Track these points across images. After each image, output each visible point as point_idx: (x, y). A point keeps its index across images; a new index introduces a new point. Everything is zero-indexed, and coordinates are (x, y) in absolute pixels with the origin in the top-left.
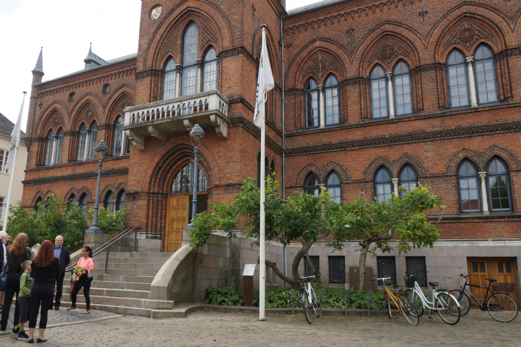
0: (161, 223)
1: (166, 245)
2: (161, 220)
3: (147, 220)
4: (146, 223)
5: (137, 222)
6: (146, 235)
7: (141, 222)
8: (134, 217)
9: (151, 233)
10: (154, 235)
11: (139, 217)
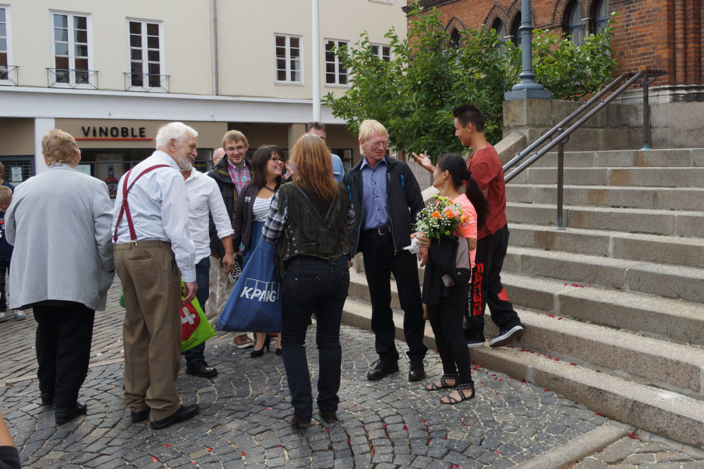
3: (672, 51)
4: (669, 60)
5: (644, 59)
6: (673, 93)
7: (654, 57)
8: (635, 46)
9: (686, 84)
10: (694, 91)
11: (647, 44)
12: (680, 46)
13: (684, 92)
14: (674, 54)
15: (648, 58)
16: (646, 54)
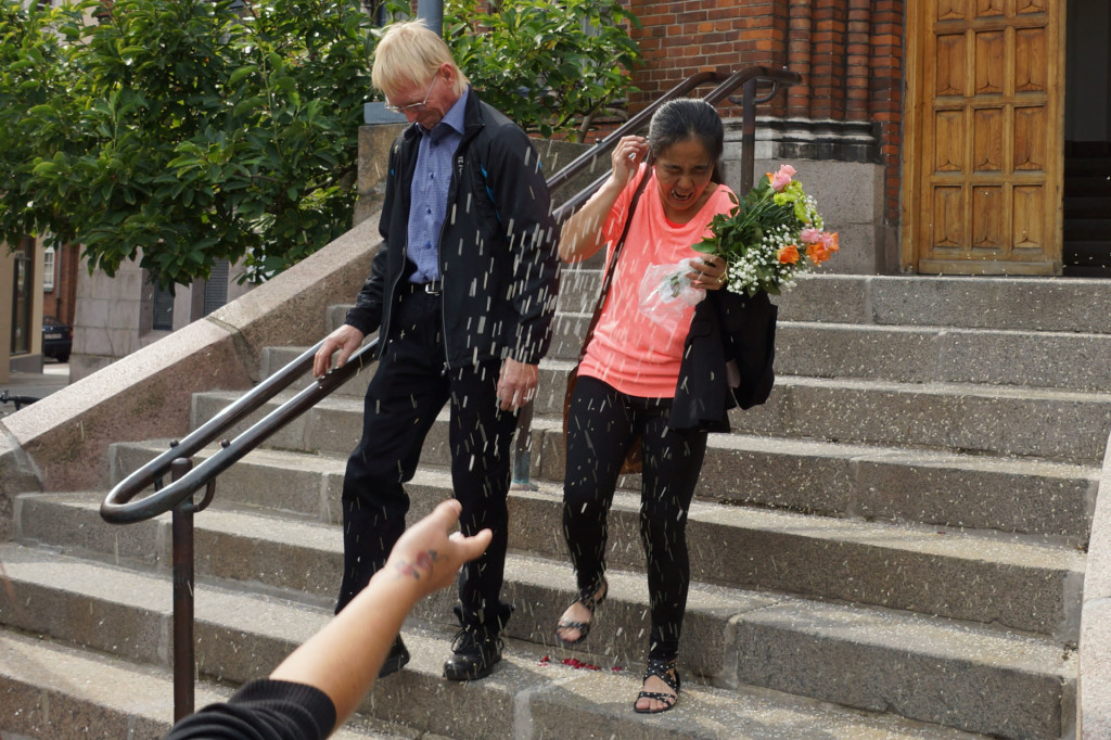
0: (871, 52)
1: (906, 196)
2: (871, 32)
3: (781, 36)
4: (774, 55)
5: (713, 49)
6: (780, 135)
7: (737, 47)
8: (692, 17)
9: (810, 118)
10: (830, 135)
11: (723, 15)
12: (800, 24)
13: (805, 135)
14: (786, 42)
15: (722, 48)
16: (717, 38)
